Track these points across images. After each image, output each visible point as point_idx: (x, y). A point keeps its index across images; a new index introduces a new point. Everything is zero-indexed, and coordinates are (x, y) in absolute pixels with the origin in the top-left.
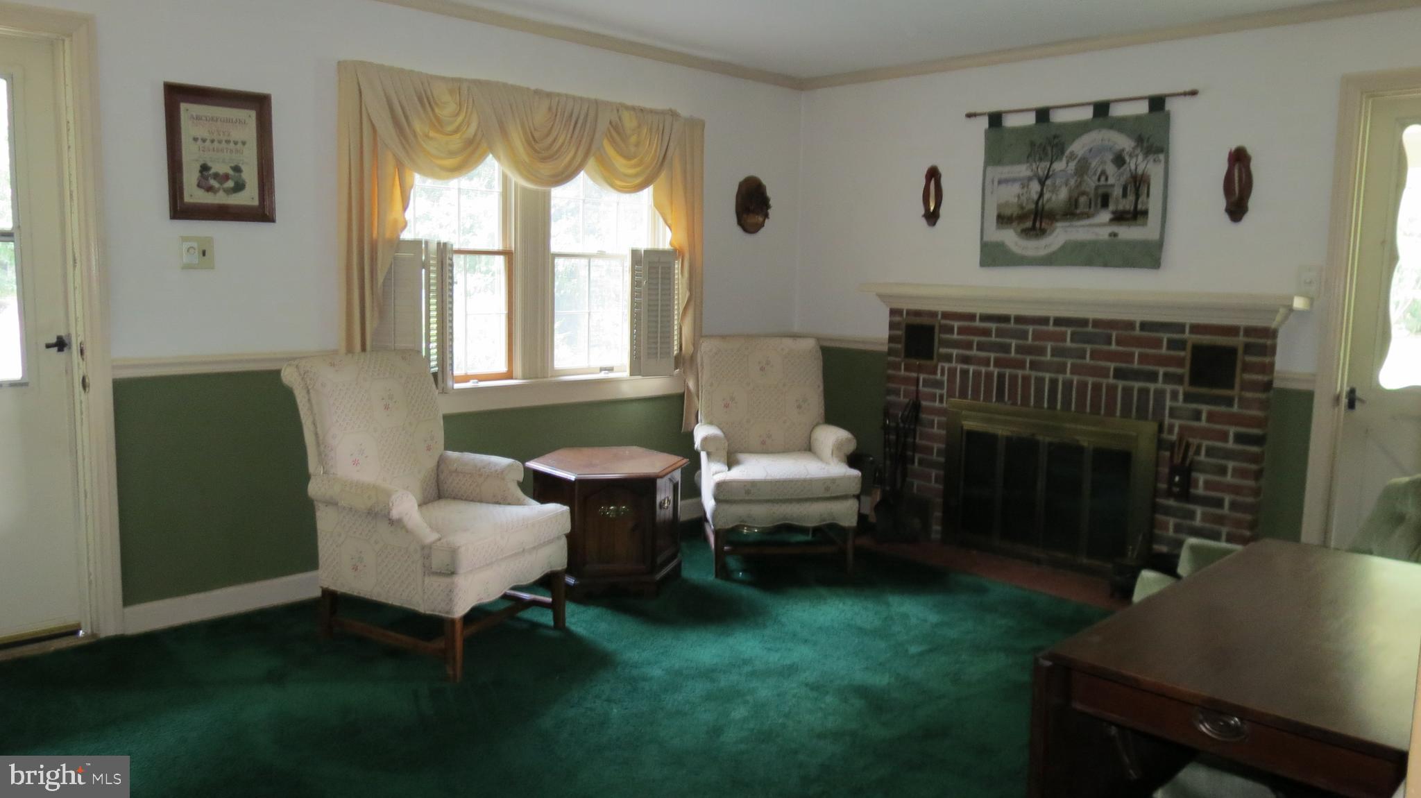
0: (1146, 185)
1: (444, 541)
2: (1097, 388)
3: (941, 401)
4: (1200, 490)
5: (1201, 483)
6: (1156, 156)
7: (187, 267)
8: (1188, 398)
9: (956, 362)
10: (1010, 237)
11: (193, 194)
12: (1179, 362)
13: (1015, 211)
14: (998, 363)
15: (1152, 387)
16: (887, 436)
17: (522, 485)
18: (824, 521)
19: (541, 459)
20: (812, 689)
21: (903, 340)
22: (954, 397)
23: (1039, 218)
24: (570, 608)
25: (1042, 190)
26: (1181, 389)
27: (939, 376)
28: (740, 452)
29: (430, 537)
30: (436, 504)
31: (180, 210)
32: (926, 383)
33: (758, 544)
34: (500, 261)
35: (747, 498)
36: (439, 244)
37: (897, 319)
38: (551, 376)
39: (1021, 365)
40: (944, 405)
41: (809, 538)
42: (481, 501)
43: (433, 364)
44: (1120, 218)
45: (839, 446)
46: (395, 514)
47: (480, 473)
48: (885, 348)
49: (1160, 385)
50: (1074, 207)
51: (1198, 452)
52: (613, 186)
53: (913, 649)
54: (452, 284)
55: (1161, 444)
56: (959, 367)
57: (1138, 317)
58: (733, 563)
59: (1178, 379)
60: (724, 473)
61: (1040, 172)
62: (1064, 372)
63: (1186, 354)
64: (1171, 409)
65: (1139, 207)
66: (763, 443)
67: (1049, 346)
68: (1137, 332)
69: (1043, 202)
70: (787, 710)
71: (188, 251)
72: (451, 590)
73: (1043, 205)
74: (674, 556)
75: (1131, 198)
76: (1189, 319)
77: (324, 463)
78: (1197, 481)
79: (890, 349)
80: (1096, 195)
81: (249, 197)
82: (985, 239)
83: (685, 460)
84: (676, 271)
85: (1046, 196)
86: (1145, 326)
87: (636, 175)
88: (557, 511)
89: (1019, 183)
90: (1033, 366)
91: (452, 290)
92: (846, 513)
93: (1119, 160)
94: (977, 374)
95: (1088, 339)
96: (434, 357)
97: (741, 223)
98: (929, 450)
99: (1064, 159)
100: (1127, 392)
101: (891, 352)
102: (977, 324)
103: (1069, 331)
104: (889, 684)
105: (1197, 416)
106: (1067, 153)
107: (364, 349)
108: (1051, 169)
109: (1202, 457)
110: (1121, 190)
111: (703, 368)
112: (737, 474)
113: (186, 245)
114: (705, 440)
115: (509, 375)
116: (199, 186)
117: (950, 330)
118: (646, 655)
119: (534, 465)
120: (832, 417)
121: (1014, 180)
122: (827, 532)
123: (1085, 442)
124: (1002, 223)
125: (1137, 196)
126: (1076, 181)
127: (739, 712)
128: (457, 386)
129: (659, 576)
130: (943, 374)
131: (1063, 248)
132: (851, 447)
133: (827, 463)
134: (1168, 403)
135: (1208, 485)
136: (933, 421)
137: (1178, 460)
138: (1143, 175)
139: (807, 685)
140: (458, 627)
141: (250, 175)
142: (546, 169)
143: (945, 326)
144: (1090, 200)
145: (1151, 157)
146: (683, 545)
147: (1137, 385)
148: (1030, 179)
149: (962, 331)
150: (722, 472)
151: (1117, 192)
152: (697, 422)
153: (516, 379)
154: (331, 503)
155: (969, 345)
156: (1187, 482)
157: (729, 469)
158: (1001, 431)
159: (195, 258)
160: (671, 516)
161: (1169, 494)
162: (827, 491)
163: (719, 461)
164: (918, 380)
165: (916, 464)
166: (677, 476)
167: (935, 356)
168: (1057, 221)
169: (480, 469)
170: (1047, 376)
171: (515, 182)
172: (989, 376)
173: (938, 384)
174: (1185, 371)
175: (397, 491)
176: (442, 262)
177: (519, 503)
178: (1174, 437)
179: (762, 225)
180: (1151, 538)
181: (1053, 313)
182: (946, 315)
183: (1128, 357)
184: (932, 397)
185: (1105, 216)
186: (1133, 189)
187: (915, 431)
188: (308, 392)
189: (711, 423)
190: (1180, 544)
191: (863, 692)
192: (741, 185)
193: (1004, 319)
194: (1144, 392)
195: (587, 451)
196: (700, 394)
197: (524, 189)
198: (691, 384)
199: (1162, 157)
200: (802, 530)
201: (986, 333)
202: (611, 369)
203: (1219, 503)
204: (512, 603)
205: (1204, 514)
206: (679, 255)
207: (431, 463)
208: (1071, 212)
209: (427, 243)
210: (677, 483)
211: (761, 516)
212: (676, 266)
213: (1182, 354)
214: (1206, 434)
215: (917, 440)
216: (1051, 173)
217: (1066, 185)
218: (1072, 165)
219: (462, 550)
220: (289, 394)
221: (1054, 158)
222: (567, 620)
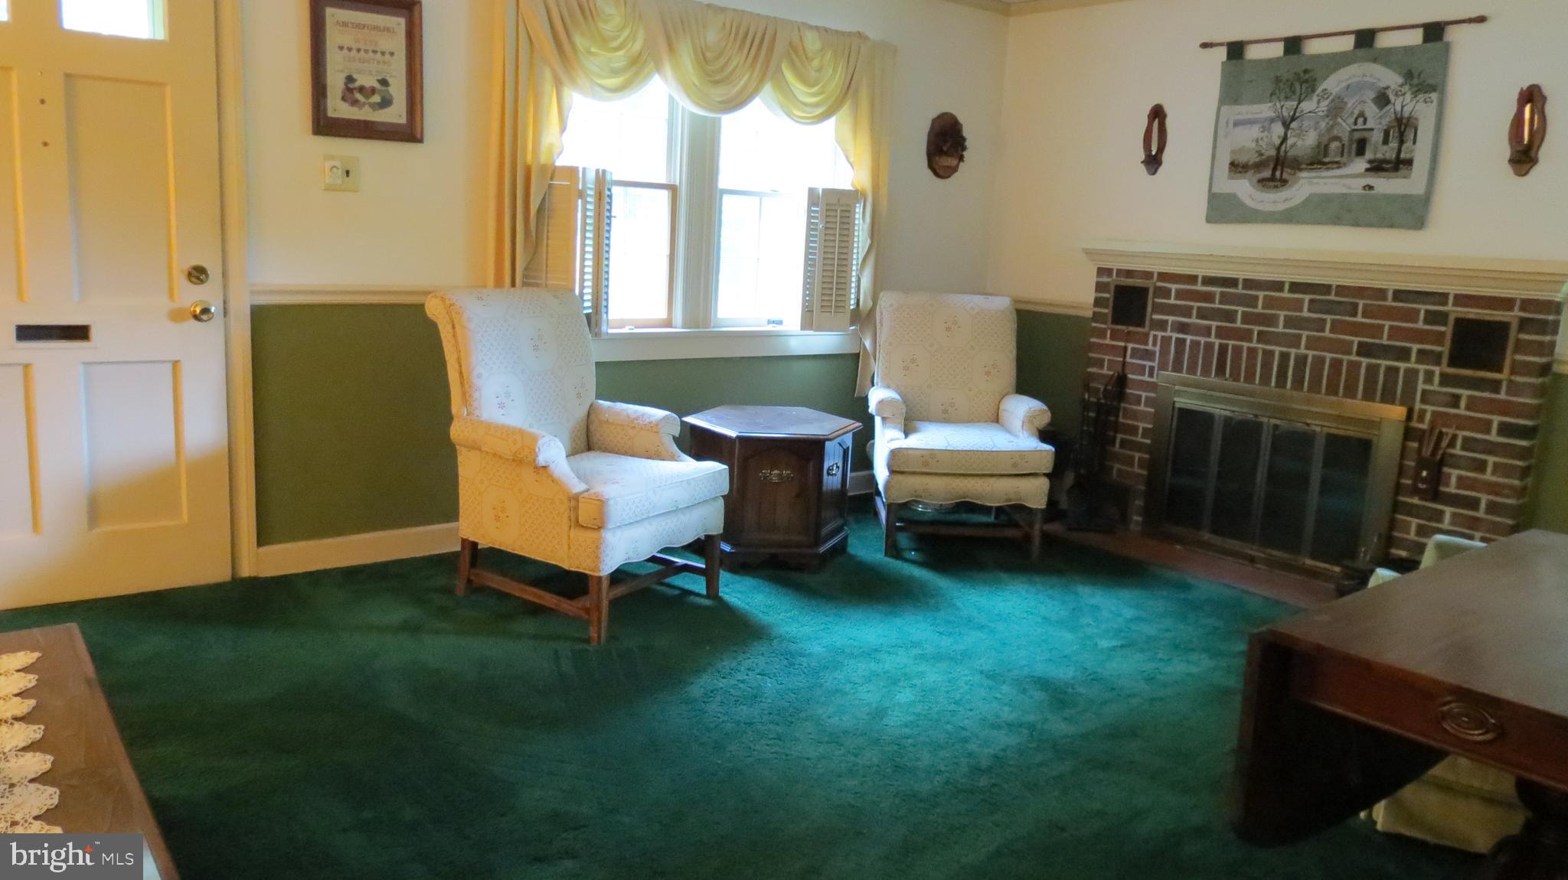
0: (1413, 130)
1: (592, 491)
2: (1336, 365)
3: (1151, 375)
4: (1452, 489)
5: (1453, 480)
6: (1427, 95)
7: (330, 188)
8: (1446, 380)
9: (1172, 331)
10: (1244, 188)
11: (338, 108)
12: (1439, 338)
13: (1254, 159)
14: (1221, 333)
15: (1403, 366)
16: (1085, 413)
17: (679, 441)
18: (1010, 500)
19: (699, 415)
20: (988, 677)
21: (1111, 304)
22: (1167, 370)
23: (1279, 168)
24: (724, 576)
25: (1286, 134)
26: (1437, 370)
27: (1150, 347)
28: (920, 420)
29: (577, 487)
30: (584, 455)
31: (325, 125)
32: (1135, 353)
33: (933, 523)
34: (664, 195)
35: (925, 470)
36: (597, 171)
37: (1105, 279)
38: (714, 327)
39: (1246, 336)
40: (1154, 380)
41: (991, 519)
42: (633, 455)
43: (587, 304)
44: (1378, 167)
45: (1030, 419)
46: (541, 460)
47: (632, 423)
48: (1089, 314)
49: (1412, 365)
50: (1322, 153)
51: (1452, 444)
52: (789, 115)
53: (1104, 644)
54: (609, 218)
55: (1409, 433)
56: (1175, 335)
57: (1391, 284)
58: (903, 540)
59: (1436, 358)
60: (900, 441)
61: (1285, 114)
62: (1298, 347)
63: (1447, 330)
64: (1424, 392)
65: (1403, 156)
66: (945, 412)
67: (1282, 314)
68: (1390, 302)
69: (1286, 147)
70: (958, 697)
71: (331, 170)
72: (597, 546)
73: (1286, 152)
74: (839, 530)
75: (1394, 144)
76: (1453, 289)
77: (468, 404)
78: (1449, 475)
79: (1095, 313)
80: (1351, 140)
81: (396, 114)
82: (1215, 190)
83: (858, 424)
84: (857, 216)
85: (1290, 142)
86: (1399, 295)
87: (817, 105)
88: (714, 468)
89: (1259, 125)
90: (1262, 337)
91: (609, 225)
92: (1035, 493)
93: (1382, 99)
94: (1195, 345)
95: (1329, 308)
96: (587, 297)
97: (932, 166)
98: (1133, 430)
99: (1315, 98)
100: (1372, 370)
101: (1096, 317)
102: (1199, 287)
103: (1307, 298)
104: (1074, 678)
105: (1455, 401)
106: (1319, 91)
107: (513, 284)
108: (1298, 110)
109: (1458, 451)
110: (1382, 134)
111: (882, 325)
112: (915, 441)
113: (328, 164)
114: (881, 402)
115: (668, 323)
116: (343, 99)
117: (1167, 293)
118: (807, 630)
119: (691, 420)
120: (1024, 386)
121: (1251, 122)
122: (1012, 513)
123: (1317, 426)
124: (1236, 172)
125: (1402, 142)
126: (1328, 123)
127: (905, 696)
128: (611, 331)
129: (822, 549)
130: (1155, 344)
131: (1306, 202)
132: (1046, 418)
133: (1016, 436)
134: (1421, 386)
135: (1462, 482)
136: (1141, 396)
137: (1427, 452)
138: (1409, 118)
139: (982, 672)
140: (605, 584)
141: (398, 90)
142: (718, 93)
143: (1160, 288)
144: (1343, 145)
145: (1421, 96)
146: (851, 519)
147: (1384, 363)
148: (1272, 120)
149: (1180, 295)
150: (898, 439)
151: (1377, 137)
152: (873, 385)
153: (676, 328)
154: (474, 447)
155: (1186, 312)
156: (1437, 478)
157: (906, 436)
158: (1219, 410)
159: (338, 179)
160: (839, 486)
161: (1415, 491)
162: (1016, 468)
163: (895, 428)
164: (1125, 349)
165: (1117, 445)
166: (848, 439)
167: (1147, 323)
168: (1300, 170)
169: (633, 421)
170: (1277, 349)
171: (682, 107)
172: (1209, 346)
173: (1148, 355)
174: (1445, 349)
175: (543, 436)
176: (600, 193)
177: (673, 458)
178: (1424, 426)
179: (955, 169)
180: (1389, 541)
181: (1287, 276)
182: (1163, 276)
183: (1377, 330)
184: (1141, 370)
185: (1360, 165)
186: (1397, 134)
187: (1118, 409)
188: (453, 327)
189: (888, 387)
190: (1421, 548)
191: (1044, 684)
192: (934, 121)
193: (1231, 282)
194: (1392, 371)
195: (750, 409)
196: (877, 354)
197: (693, 115)
198: (868, 343)
199: (1434, 96)
200: (985, 510)
201: (1208, 297)
202: (780, 323)
203: (1473, 504)
204: (662, 565)
205: (1454, 515)
206: (861, 199)
207: (581, 413)
208: (1319, 160)
209: (584, 169)
210: (848, 448)
211: (938, 492)
212: (857, 210)
213: (1443, 329)
214: (1463, 423)
215: (1121, 420)
216: (1297, 114)
217: (1316, 129)
218: (1324, 104)
219: (611, 502)
220: (432, 328)
221: (1303, 97)
222: (721, 589)
